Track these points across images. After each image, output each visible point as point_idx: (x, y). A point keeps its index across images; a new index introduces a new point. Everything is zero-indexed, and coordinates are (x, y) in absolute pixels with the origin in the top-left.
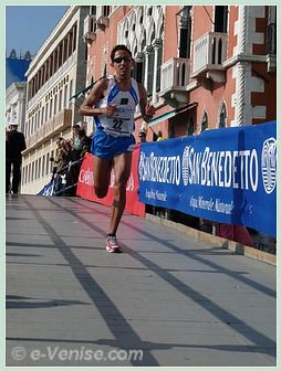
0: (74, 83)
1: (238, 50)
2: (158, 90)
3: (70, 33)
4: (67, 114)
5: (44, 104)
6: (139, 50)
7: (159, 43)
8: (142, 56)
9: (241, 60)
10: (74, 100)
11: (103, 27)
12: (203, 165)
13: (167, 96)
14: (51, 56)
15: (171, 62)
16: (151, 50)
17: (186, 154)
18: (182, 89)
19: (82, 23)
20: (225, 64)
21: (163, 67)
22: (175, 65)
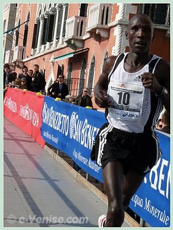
0: (7, 22)
1: (119, 17)
2: (64, 36)
6: (53, 6)
8: (54, 10)
9: (120, 24)
10: (6, 34)
12: (83, 131)
13: (69, 42)
15: (73, 18)
16: (61, 7)
17: (73, 117)
18: (80, 38)
20: (109, 25)
21: (68, 21)
22: (76, 20)
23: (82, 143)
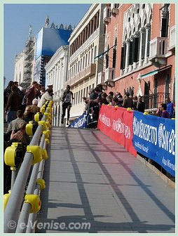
0: (98, 47)
2: (148, 56)
3: (95, 17)
4: (93, 66)
5: (79, 59)
6: (136, 30)
7: (149, 26)
8: (138, 34)
10: (97, 59)
11: (115, 15)
12: (170, 141)
13: (153, 60)
14: (84, 30)
15: (155, 40)
16: (144, 30)
17: (161, 128)
18: (163, 56)
19: (102, 11)
21: (151, 43)
22: (158, 41)
23: (170, 151)
